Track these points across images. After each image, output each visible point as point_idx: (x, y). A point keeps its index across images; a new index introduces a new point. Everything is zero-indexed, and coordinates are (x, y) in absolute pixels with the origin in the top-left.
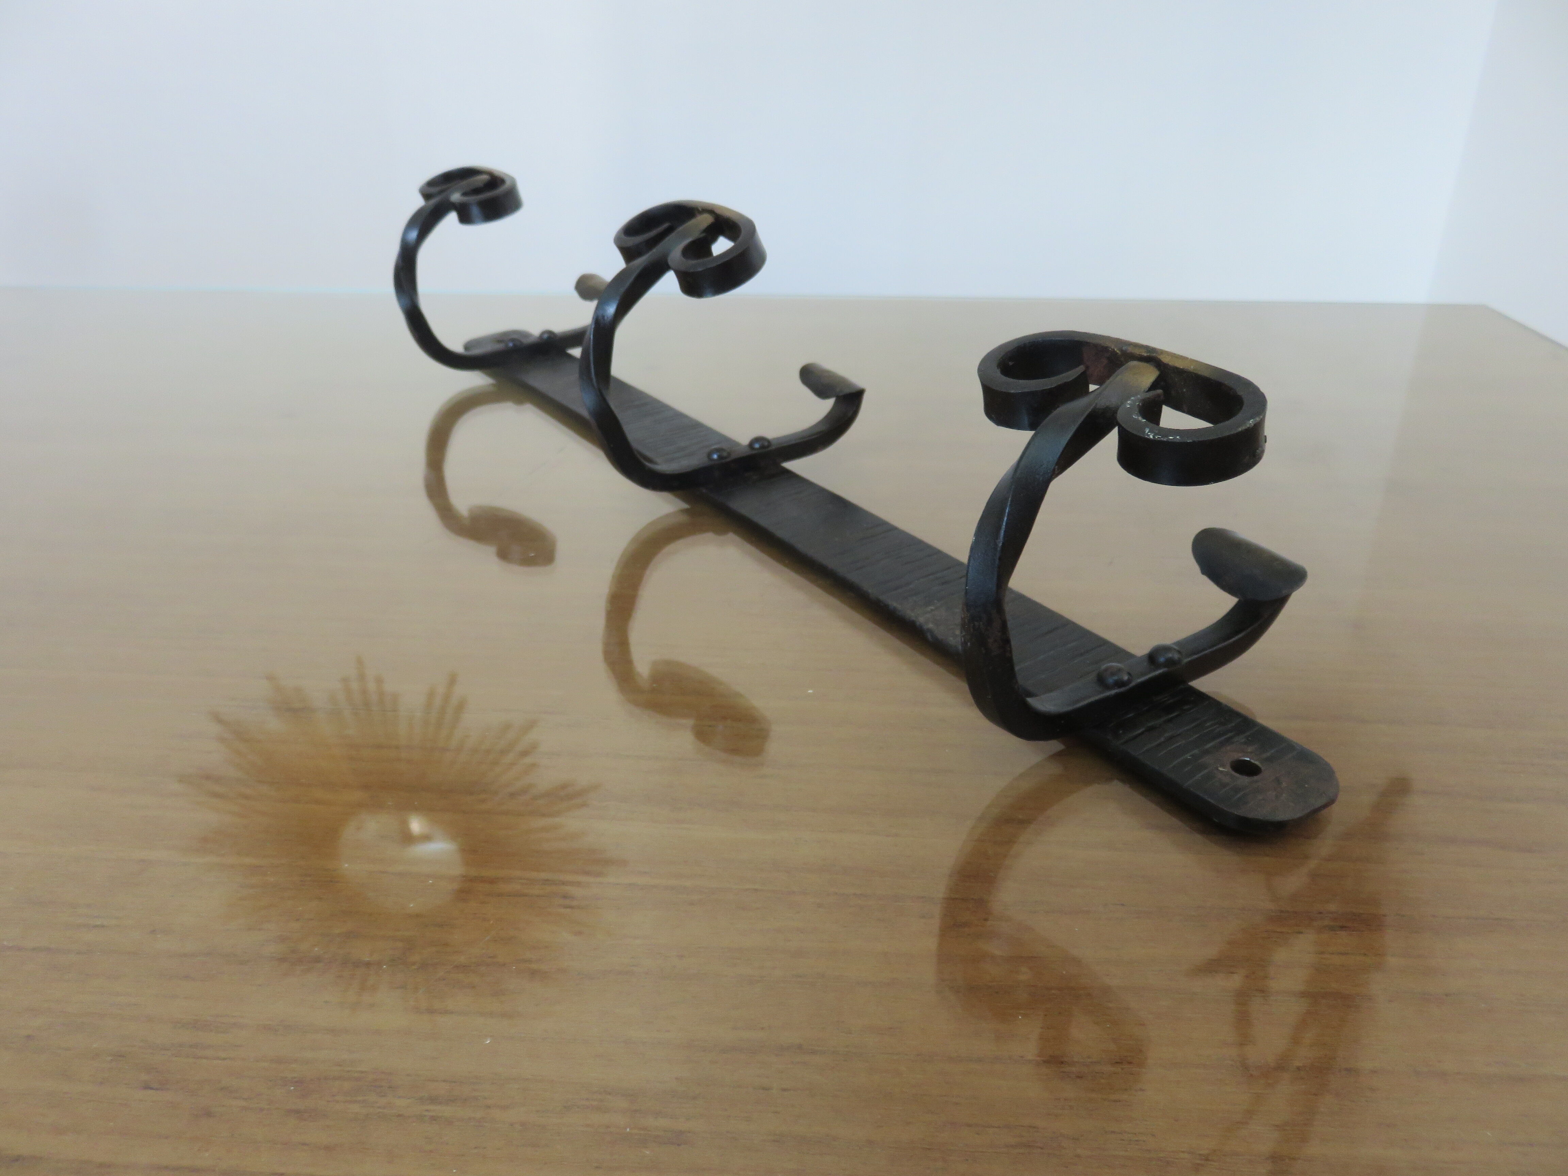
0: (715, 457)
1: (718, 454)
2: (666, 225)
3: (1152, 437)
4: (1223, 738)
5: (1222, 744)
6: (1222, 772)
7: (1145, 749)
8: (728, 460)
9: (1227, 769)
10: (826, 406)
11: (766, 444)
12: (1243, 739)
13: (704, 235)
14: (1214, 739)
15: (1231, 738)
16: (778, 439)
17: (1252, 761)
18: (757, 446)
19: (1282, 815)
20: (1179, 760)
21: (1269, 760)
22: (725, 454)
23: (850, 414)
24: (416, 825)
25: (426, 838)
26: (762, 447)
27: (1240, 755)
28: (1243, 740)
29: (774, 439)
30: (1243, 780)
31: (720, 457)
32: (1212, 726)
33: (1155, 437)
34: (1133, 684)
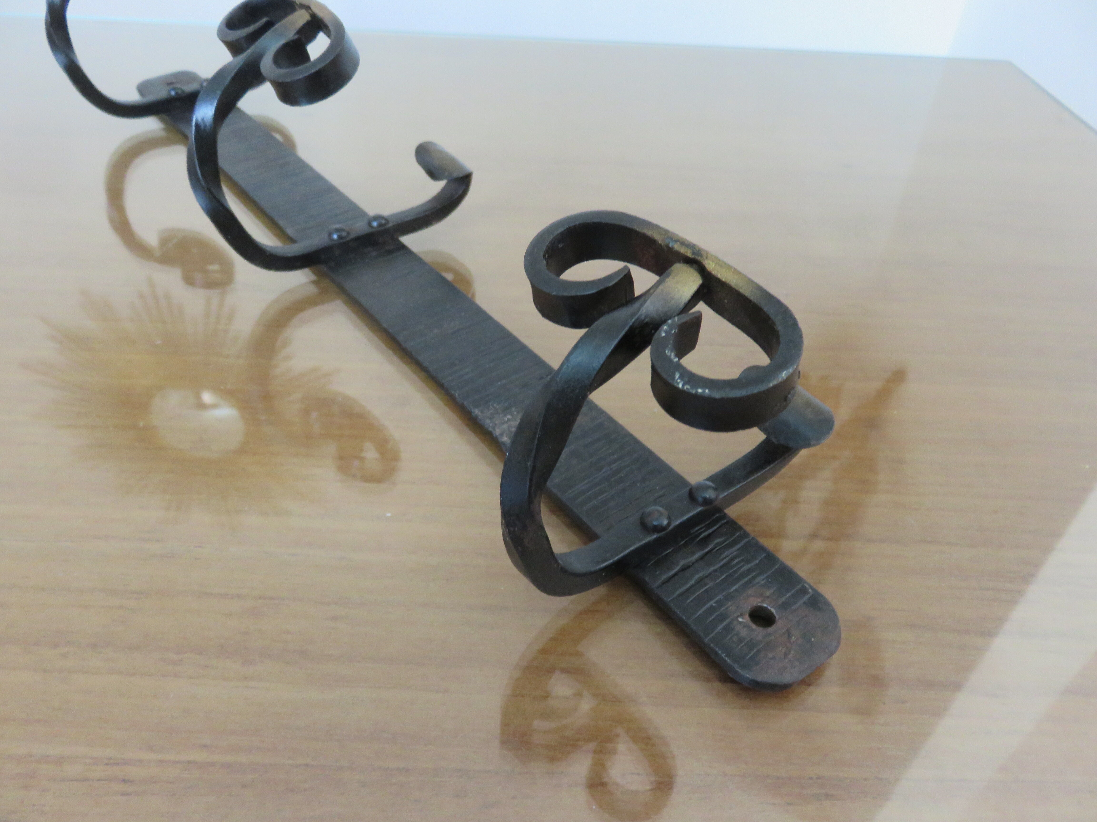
0: (335, 237)
1: (339, 234)
2: (265, 20)
3: (680, 386)
4: (745, 580)
5: (745, 586)
6: (741, 623)
7: (677, 593)
8: (348, 239)
9: (746, 619)
10: (437, 187)
11: (383, 222)
12: (763, 580)
13: (297, 36)
14: (738, 579)
15: (754, 578)
16: (396, 215)
17: (769, 608)
18: (375, 224)
19: (787, 678)
20: (704, 609)
21: (784, 606)
22: (344, 234)
23: (460, 192)
24: (207, 397)
25: (214, 406)
26: (380, 225)
27: (759, 600)
28: (764, 582)
29: (392, 216)
30: (759, 632)
31: (340, 237)
32: (738, 563)
33: (684, 388)
34: (671, 527)
